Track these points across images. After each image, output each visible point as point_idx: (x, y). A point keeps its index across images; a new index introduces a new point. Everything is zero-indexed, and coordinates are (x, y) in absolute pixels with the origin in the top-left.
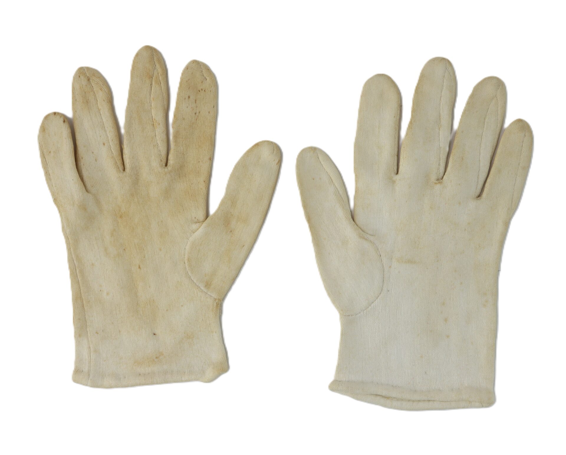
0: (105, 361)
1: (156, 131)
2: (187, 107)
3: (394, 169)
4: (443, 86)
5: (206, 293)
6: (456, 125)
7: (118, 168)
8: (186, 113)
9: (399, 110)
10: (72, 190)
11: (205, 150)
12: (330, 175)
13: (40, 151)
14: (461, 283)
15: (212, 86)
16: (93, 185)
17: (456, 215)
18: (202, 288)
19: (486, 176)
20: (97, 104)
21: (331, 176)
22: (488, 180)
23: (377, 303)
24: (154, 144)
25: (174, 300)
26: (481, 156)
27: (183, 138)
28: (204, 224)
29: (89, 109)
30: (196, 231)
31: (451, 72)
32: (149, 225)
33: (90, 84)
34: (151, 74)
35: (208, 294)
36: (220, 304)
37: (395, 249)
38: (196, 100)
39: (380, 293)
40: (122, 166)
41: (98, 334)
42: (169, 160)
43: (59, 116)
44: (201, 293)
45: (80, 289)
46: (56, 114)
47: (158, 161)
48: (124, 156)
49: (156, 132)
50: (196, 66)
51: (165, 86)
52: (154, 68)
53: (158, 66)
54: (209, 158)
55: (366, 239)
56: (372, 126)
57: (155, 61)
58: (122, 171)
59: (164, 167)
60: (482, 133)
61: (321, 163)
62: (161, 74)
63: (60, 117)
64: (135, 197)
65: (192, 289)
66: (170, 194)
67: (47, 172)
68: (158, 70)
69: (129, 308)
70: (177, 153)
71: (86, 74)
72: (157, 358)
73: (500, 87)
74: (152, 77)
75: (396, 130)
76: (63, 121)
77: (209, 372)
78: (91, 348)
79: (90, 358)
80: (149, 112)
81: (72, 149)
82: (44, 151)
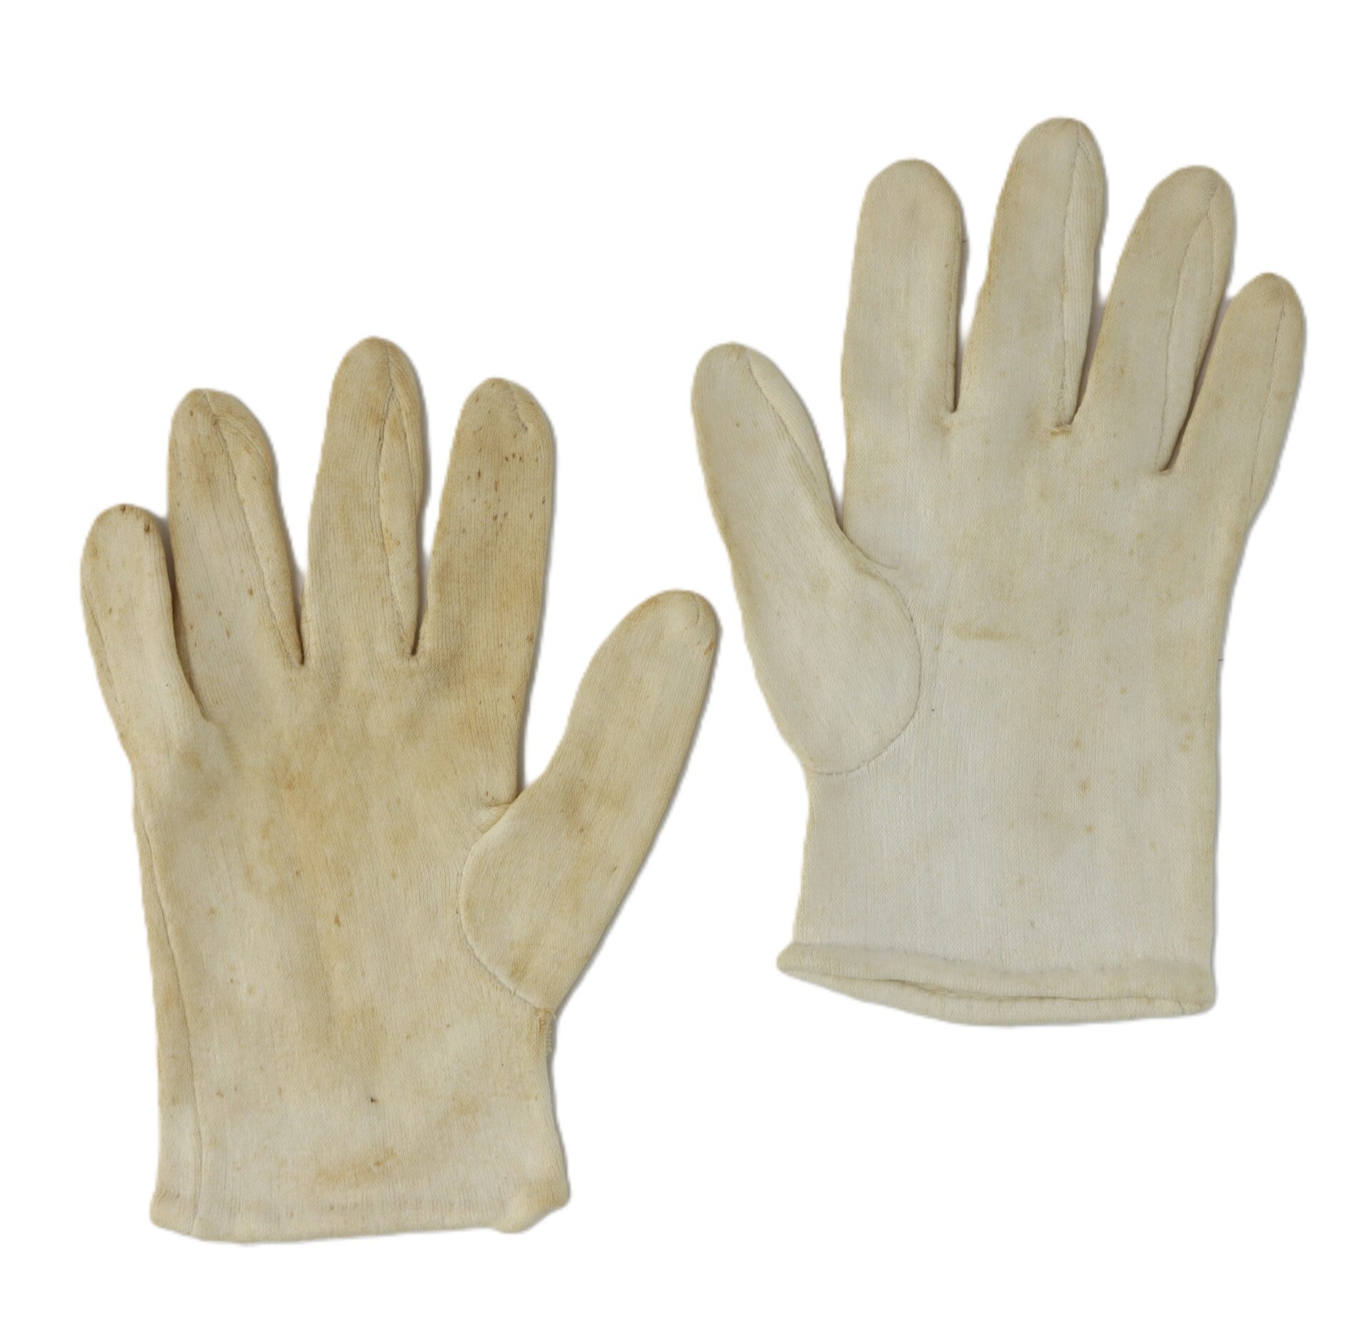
0: (239, 1169)
1: (390, 560)
2: (474, 501)
3: (945, 397)
4: (1070, 188)
5: (513, 992)
6: (1106, 286)
7: (288, 657)
8: (471, 515)
9: (959, 248)
10: (166, 712)
11: (516, 615)
12: (781, 415)
13: (85, 606)
14: (1123, 691)
15: (540, 448)
16: (218, 700)
17: (1106, 513)
18: (503, 980)
19: (1184, 415)
20: (235, 488)
21: (784, 418)
22: (1190, 426)
23: (903, 740)
24: (384, 595)
25: (428, 1009)
26: (1169, 364)
27: (460, 580)
28: (513, 810)
29: (212, 498)
30: (489, 829)
31: (1091, 153)
32: (366, 811)
33: (219, 435)
34: (381, 412)
35: (518, 996)
36: (549, 1023)
37: (950, 602)
38: (497, 483)
39: (913, 716)
40: (298, 653)
41: (222, 1096)
42: (423, 640)
43: (135, 517)
44: (499, 991)
45: (177, 976)
46: (126, 511)
47: (392, 641)
48: (304, 626)
49: (390, 565)
50: (501, 392)
51: (417, 443)
52: (388, 396)
53: (399, 390)
54: (528, 637)
55: (874, 577)
56: (889, 290)
57: (392, 377)
58: (296, 664)
59: (409, 655)
60: (1174, 307)
61: (756, 383)
62: (408, 411)
63: (138, 517)
64: (329, 735)
65: (475, 981)
66: (422, 729)
67: (101, 665)
68: (401, 402)
69: (307, 1030)
70: (444, 620)
71: (208, 409)
72: (378, 1164)
73: (1218, 191)
74: (384, 421)
75: (951, 299)
76: (145, 529)
77: (518, 1207)
78: (203, 1134)
79: (198, 1160)
80: (372, 512)
81: (167, 603)
82: (96, 607)
